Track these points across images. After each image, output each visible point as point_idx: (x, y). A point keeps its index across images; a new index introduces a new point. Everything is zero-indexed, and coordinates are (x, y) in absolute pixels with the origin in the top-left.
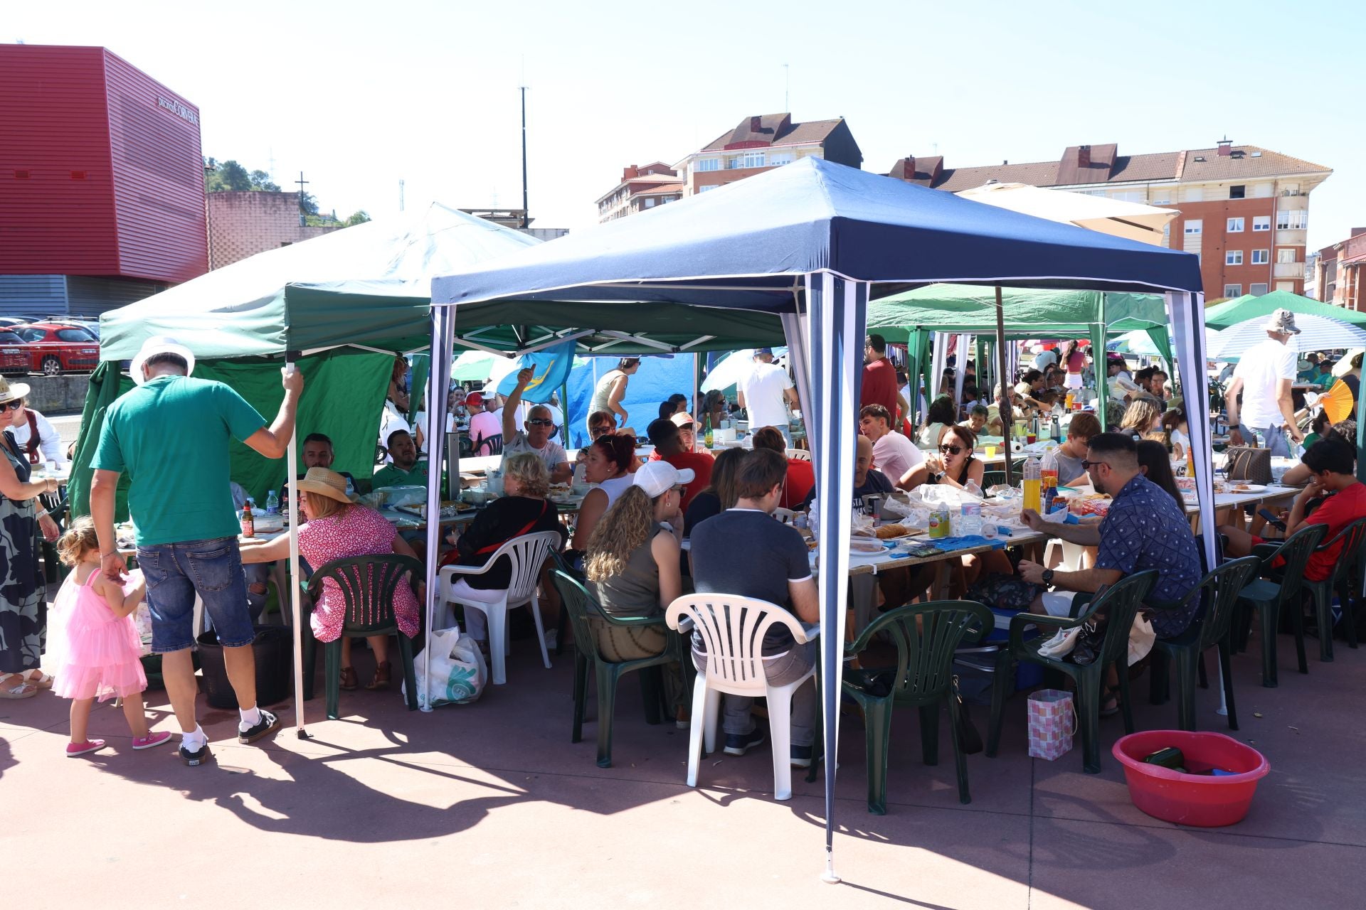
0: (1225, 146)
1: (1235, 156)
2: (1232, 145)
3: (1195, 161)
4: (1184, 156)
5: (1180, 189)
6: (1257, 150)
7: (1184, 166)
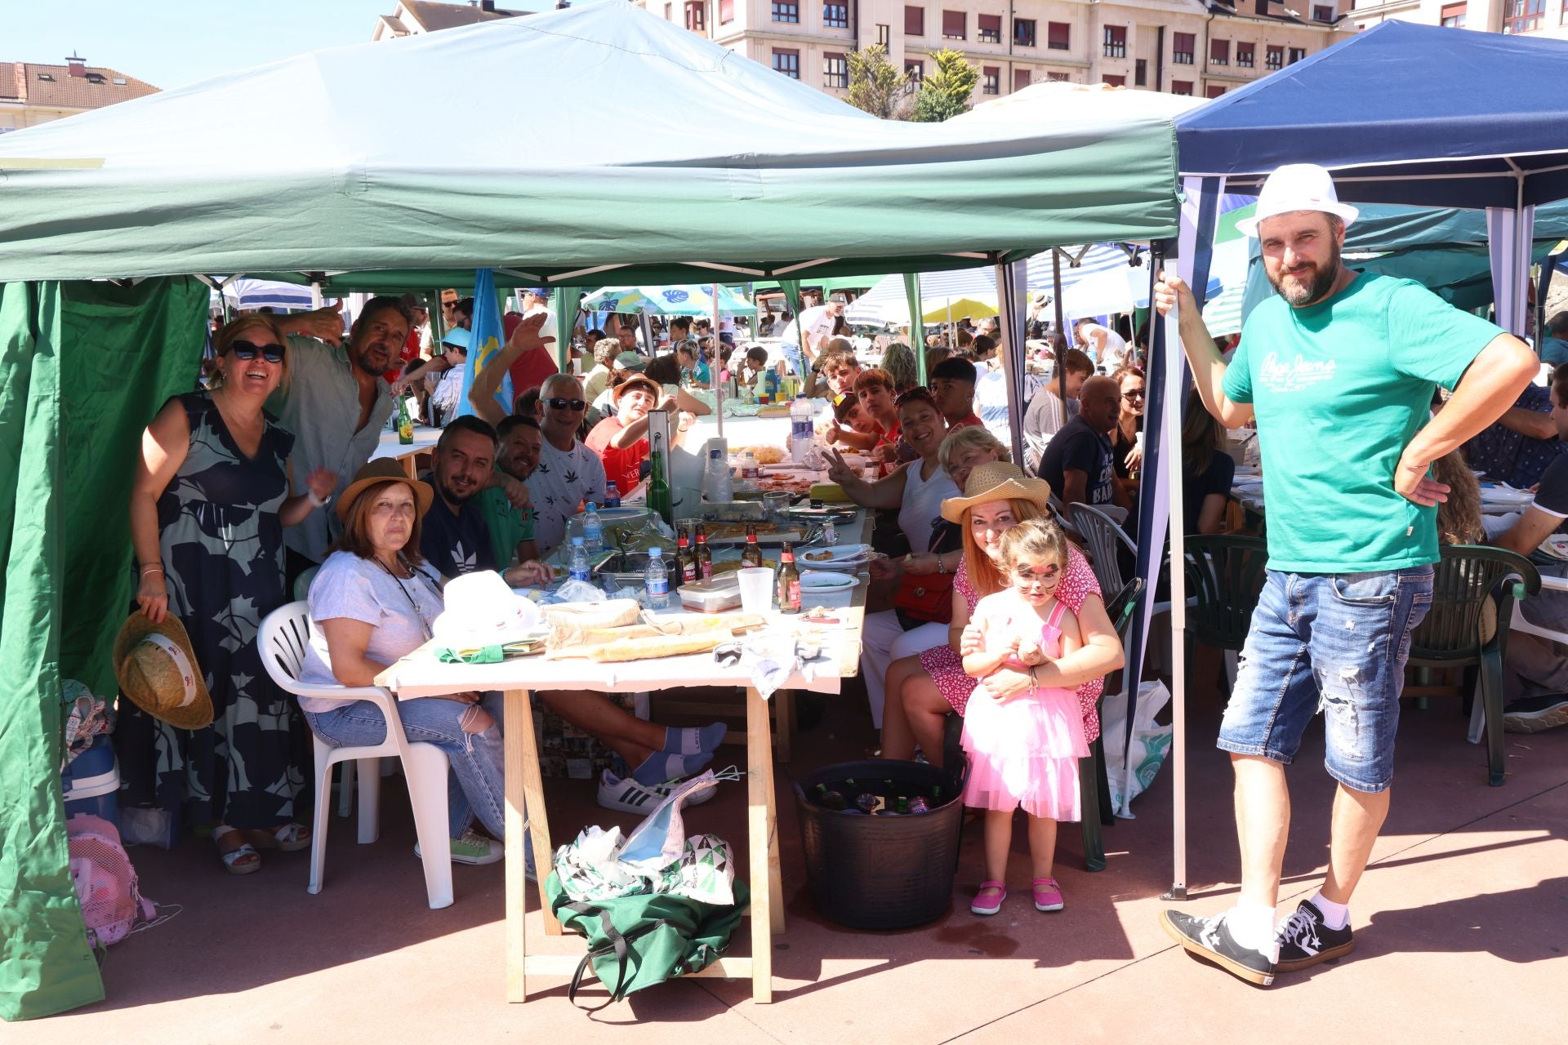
0: (78, 64)
1: (93, 79)
2: (86, 64)
3: (40, 79)
4: (23, 71)
5: (27, 113)
6: (119, 76)
7: (27, 83)
